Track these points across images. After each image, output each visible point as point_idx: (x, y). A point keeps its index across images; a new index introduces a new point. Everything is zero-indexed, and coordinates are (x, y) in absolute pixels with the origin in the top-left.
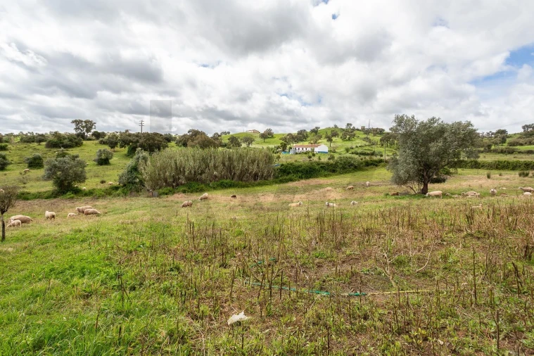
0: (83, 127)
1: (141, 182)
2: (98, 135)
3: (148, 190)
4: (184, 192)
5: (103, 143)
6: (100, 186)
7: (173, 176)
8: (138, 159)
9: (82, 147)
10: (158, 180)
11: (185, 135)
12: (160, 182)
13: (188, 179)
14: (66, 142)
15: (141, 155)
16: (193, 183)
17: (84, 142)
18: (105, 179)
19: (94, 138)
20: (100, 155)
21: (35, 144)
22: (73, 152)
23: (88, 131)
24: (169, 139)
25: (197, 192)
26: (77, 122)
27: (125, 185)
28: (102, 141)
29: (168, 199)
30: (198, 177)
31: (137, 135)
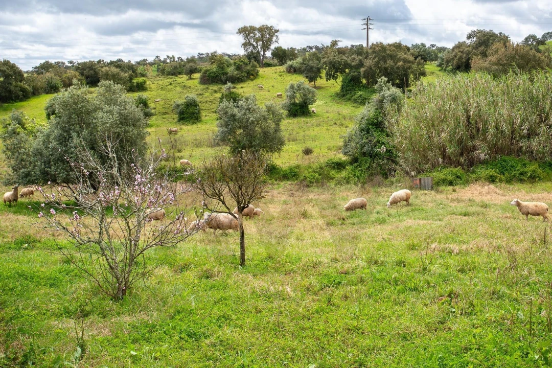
0: (257, 41)
1: (391, 156)
2: (282, 56)
3: (407, 173)
4: (492, 180)
5: (293, 70)
6: (304, 161)
7: (460, 142)
8: (381, 102)
9: (258, 81)
10: (425, 149)
11: (459, 46)
12: (430, 155)
13: (496, 150)
14: (231, 70)
15: (387, 93)
16: (511, 160)
17: (261, 71)
18: (310, 145)
19: (276, 61)
20: (292, 97)
21: (183, 78)
22: (245, 89)
23: (266, 47)
24: (424, 55)
25: (522, 181)
26: (246, 31)
27: (355, 160)
28: (291, 66)
29: (455, 195)
30: (523, 144)
31: (359, 51)
